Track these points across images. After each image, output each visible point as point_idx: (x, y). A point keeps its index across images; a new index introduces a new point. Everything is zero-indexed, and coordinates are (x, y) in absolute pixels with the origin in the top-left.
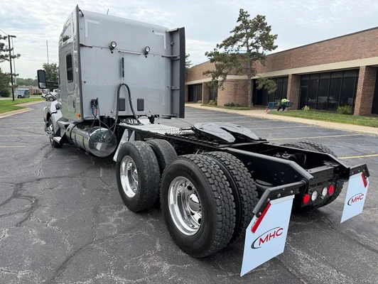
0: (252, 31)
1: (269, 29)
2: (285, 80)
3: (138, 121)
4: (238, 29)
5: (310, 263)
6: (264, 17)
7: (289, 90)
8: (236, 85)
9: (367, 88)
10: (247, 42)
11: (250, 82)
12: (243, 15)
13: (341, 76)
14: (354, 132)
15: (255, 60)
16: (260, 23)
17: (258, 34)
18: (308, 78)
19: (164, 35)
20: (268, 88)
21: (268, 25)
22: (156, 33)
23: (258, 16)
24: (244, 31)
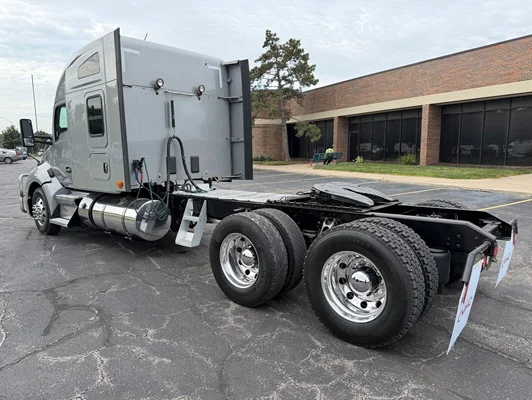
0: (285, 61)
1: (305, 58)
2: (328, 124)
3: (197, 188)
4: (265, 57)
5: (492, 335)
6: (298, 42)
7: (335, 137)
8: (265, 132)
9: (433, 131)
10: (277, 75)
11: (285, 128)
12: (270, 38)
13: (398, 117)
14: (432, 186)
15: (288, 98)
16: (293, 50)
17: (291, 64)
18: (358, 121)
19: (220, 69)
20: (311, 135)
21: (305, 53)
22: (210, 67)
23: (291, 41)
24: (273, 60)
